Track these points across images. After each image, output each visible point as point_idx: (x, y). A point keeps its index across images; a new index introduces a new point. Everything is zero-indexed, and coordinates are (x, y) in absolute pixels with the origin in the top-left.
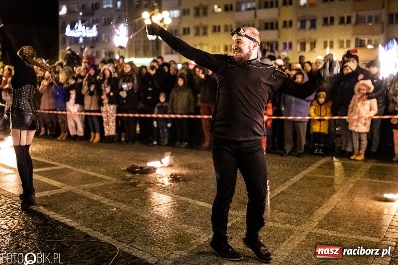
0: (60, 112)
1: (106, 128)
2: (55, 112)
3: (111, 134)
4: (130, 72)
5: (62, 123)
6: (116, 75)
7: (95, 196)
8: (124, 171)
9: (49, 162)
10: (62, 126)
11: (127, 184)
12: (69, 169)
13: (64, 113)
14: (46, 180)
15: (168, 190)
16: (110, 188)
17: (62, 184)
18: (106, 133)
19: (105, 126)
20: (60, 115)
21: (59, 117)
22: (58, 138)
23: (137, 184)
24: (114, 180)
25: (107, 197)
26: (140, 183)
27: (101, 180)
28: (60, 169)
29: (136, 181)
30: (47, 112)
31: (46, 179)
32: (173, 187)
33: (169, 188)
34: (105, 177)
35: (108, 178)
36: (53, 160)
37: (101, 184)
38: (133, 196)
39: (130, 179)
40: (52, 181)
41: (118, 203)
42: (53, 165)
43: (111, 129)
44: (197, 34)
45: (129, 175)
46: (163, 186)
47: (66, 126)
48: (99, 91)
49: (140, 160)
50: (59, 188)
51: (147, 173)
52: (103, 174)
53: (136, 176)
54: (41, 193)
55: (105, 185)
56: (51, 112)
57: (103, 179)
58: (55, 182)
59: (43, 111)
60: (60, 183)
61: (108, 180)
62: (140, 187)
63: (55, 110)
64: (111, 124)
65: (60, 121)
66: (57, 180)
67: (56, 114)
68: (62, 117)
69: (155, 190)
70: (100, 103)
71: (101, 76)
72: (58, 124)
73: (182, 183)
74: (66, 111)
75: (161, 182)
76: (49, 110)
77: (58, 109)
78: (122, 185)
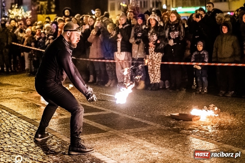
0: (108, 61)
1: (151, 76)
2: (104, 61)
3: (156, 82)
4: (176, 21)
5: (109, 70)
6: (162, 24)
7: (139, 140)
8: (168, 117)
9: (97, 107)
10: (110, 74)
11: (170, 130)
12: (115, 114)
13: (112, 61)
14: (93, 124)
15: (211, 137)
16: (154, 133)
17: (108, 128)
18: (152, 81)
19: (150, 74)
20: (108, 63)
21: (107, 65)
22: (106, 85)
23: (180, 130)
24: (158, 126)
25: (150, 142)
26: (183, 129)
27: (145, 125)
28: (107, 114)
29: (179, 128)
30: (96, 60)
31: (93, 122)
32: (217, 135)
33: (213, 135)
34: (149, 123)
35: (152, 123)
36: (101, 106)
37: (145, 129)
38: (176, 142)
39: (174, 125)
40: (99, 124)
41: (161, 148)
42: (101, 111)
43: (156, 77)
45: (173, 122)
46: (207, 133)
47: (114, 74)
48: (146, 41)
49: (184, 108)
50: (106, 132)
51: (191, 120)
52: (148, 120)
53: (180, 123)
54: (89, 135)
55: (149, 130)
56: (100, 61)
57: (146, 124)
58: (102, 126)
59: (92, 60)
60: (106, 127)
61: (152, 126)
62: (183, 133)
63: (104, 59)
64: (156, 72)
65: (108, 69)
66: (104, 124)
67: (105, 62)
68: (110, 65)
69: (198, 137)
70: (147, 52)
71: (147, 26)
72: (105, 71)
73: (226, 131)
74: (114, 60)
75: (205, 129)
76: (98, 59)
77: (106, 58)
78: (166, 130)
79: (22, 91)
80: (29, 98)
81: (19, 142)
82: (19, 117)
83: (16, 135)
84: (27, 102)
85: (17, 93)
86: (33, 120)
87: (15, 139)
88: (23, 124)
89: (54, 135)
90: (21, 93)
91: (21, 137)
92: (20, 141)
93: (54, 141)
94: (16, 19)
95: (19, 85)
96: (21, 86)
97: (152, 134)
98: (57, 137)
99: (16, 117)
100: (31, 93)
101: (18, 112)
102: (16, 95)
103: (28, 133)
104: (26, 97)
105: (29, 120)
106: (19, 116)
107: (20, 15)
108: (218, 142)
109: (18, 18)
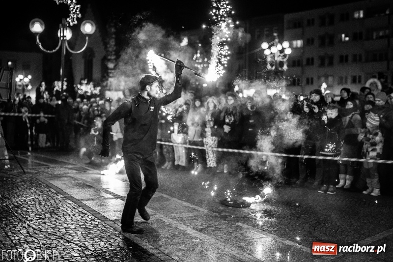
1: (208, 159)
3: (212, 166)
5: (166, 152)
10: (167, 155)
11: (217, 216)
16: (200, 219)
18: (209, 165)
19: (207, 157)
22: (163, 167)
27: (193, 210)
34: (197, 208)
35: (200, 209)
43: (213, 161)
44: (322, 64)
45: (221, 208)
55: (195, 216)
57: (195, 209)
62: (229, 220)
63: (160, 140)
64: (212, 155)
67: (161, 144)
68: (167, 147)
72: (162, 153)
77: (163, 139)
78: (212, 217)
79: (76, 170)
80: (81, 178)
81: (59, 223)
82: (65, 197)
83: (58, 215)
84: (77, 182)
85: (70, 171)
86: (79, 200)
87: (55, 219)
88: (68, 204)
89: (97, 217)
90: (74, 171)
91: (63, 218)
92: (61, 222)
93: (96, 223)
94: (85, 94)
95: (74, 163)
96: (76, 165)
97: (197, 220)
98: (99, 219)
99: (62, 196)
100: (85, 172)
101: (66, 191)
102: (68, 173)
103: (71, 214)
104: (78, 176)
105: (75, 200)
106: (66, 195)
107: (90, 91)
108: (264, 231)
109: (87, 94)
